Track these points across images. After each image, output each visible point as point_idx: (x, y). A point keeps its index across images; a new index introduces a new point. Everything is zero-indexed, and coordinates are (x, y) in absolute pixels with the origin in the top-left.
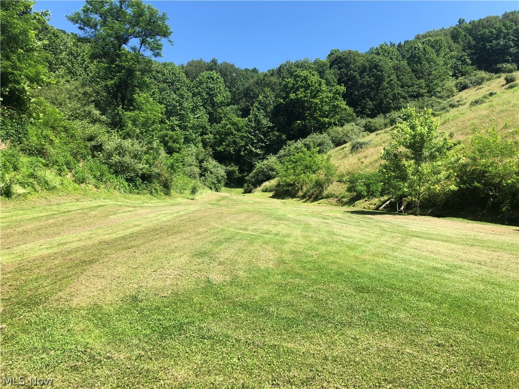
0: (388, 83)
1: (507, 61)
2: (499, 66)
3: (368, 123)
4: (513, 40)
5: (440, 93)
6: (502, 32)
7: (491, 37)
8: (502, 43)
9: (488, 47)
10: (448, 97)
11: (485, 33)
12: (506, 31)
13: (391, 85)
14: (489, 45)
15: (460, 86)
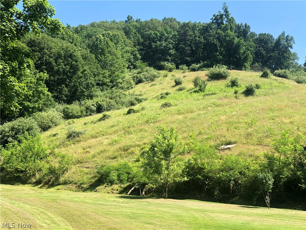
0: (82, 73)
1: (168, 60)
2: (162, 63)
3: (66, 109)
4: (172, 44)
5: (121, 84)
6: (164, 35)
7: (156, 38)
8: (164, 44)
9: (154, 46)
10: (128, 88)
11: (151, 34)
12: (167, 35)
13: (85, 74)
14: (154, 45)
15: (136, 79)
